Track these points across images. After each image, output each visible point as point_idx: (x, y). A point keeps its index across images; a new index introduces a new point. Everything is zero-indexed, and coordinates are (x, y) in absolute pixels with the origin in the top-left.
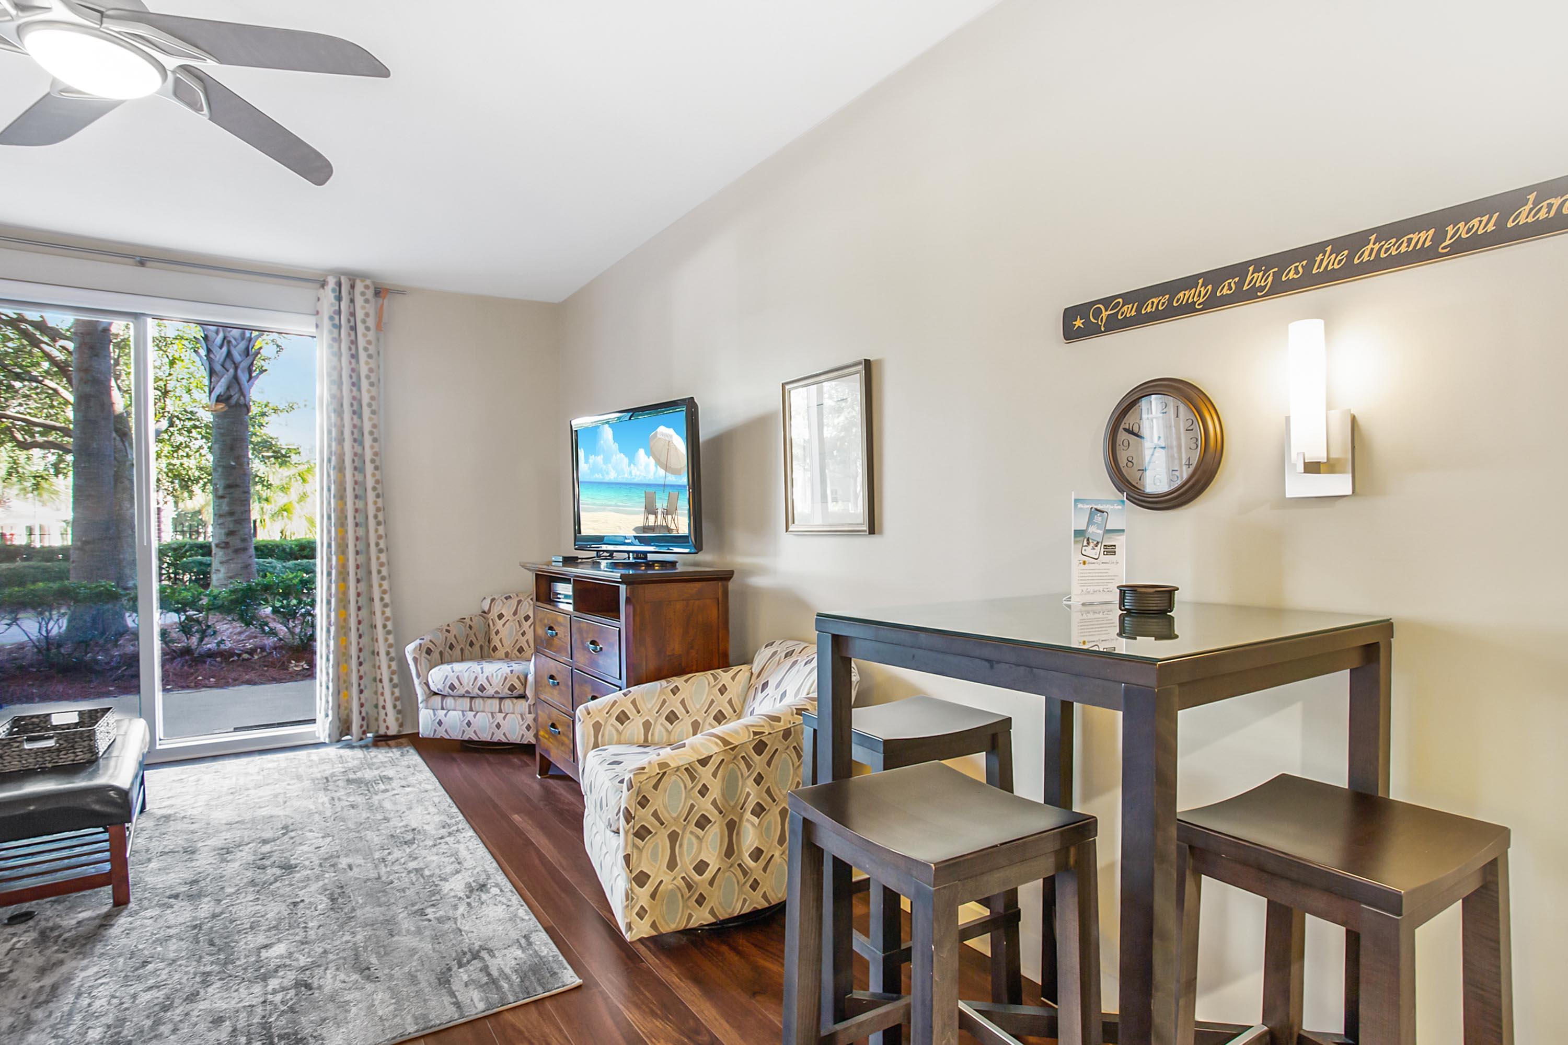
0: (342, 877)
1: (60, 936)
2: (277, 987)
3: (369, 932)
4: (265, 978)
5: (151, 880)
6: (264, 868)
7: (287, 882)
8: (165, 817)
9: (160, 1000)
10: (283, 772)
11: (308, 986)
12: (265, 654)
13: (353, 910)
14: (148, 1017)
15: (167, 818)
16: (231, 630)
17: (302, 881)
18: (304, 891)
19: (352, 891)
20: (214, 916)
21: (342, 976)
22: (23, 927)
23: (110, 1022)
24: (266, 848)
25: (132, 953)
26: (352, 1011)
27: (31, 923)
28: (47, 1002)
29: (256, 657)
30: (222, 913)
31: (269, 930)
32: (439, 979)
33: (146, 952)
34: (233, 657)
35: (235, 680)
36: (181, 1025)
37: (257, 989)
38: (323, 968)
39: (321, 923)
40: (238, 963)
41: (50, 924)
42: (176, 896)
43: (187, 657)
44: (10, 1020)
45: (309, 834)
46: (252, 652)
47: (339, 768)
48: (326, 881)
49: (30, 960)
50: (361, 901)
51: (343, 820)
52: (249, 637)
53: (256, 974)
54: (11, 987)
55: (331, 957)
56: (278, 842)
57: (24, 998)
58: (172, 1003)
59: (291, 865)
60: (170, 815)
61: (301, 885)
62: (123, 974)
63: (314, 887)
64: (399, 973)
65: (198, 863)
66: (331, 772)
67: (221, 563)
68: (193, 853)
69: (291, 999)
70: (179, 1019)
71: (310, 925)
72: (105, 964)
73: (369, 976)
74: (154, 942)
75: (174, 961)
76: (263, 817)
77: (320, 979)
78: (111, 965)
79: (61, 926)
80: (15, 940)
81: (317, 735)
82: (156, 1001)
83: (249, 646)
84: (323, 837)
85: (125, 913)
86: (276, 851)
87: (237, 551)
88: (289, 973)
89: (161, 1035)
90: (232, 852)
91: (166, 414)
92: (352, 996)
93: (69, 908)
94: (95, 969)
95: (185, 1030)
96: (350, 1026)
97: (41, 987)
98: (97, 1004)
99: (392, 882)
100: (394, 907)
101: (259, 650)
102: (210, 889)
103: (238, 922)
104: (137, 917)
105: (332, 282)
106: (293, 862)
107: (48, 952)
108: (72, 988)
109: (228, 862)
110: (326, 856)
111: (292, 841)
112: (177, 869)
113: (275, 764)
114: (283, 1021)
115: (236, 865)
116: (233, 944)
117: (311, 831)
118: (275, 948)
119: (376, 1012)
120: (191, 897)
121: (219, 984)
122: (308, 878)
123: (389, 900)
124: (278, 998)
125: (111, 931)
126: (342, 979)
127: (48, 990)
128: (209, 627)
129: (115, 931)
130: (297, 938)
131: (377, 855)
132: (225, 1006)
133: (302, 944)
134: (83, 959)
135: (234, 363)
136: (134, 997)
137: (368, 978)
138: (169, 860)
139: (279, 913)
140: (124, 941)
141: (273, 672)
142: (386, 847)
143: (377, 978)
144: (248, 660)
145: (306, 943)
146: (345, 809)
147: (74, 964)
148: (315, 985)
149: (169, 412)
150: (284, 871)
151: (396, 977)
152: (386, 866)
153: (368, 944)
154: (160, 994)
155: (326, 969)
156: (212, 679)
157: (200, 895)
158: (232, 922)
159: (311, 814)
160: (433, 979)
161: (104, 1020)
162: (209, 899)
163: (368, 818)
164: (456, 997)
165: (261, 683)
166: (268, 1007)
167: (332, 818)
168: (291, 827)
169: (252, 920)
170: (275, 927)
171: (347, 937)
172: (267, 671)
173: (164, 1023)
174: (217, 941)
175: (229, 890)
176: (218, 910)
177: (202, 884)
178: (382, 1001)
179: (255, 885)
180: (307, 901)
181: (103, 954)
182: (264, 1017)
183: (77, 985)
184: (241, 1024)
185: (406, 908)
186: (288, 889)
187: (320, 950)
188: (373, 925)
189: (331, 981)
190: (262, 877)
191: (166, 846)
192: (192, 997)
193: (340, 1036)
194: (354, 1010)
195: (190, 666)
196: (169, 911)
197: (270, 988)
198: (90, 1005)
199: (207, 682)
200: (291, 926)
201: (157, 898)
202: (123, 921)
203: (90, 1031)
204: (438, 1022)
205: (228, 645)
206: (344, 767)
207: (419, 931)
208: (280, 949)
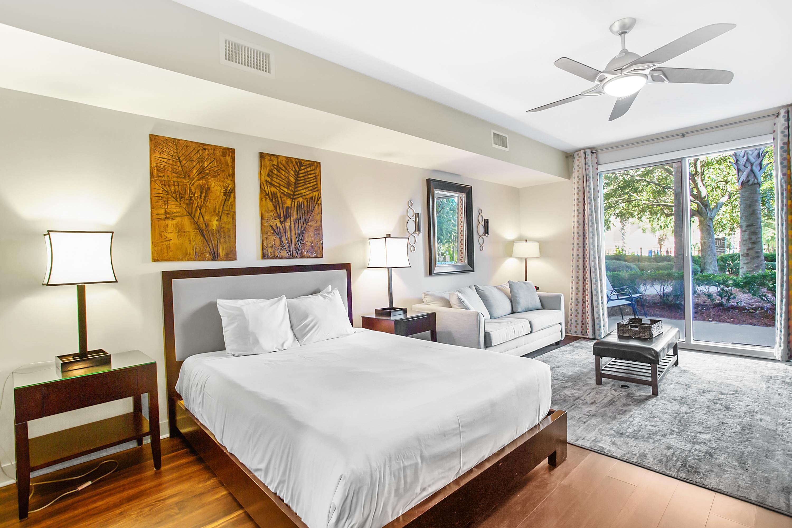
0: (753, 422)
1: (633, 397)
2: (697, 449)
3: (755, 450)
4: (694, 443)
5: (669, 391)
6: (716, 404)
7: (724, 413)
8: (684, 370)
9: (654, 431)
10: (747, 368)
11: (711, 455)
12: (763, 311)
13: (752, 438)
14: (647, 434)
15: (685, 371)
16: (746, 297)
17: (731, 416)
18: (730, 420)
19: (756, 430)
20: (686, 413)
21: (729, 460)
22: (624, 390)
23: (636, 429)
24: (722, 396)
25: (652, 412)
26: (726, 475)
27: (627, 389)
28: (622, 414)
29: (758, 312)
30: (689, 413)
31: (706, 427)
32: (784, 489)
33: (656, 414)
34: (745, 310)
35: (744, 321)
36: (656, 442)
37: (689, 445)
38: (722, 452)
39: (731, 436)
40: (686, 433)
41: (632, 392)
42: (675, 400)
43: (721, 308)
44: (611, 414)
45: (746, 398)
46: (755, 309)
47: (783, 374)
48: (744, 420)
49: (622, 400)
50: (758, 436)
51: (769, 398)
52: (756, 302)
53: (692, 440)
54: (615, 406)
55: (728, 450)
56: (728, 396)
57: (617, 410)
58: (657, 434)
59: (730, 407)
60: (686, 370)
61: (729, 417)
62: (646, 417)
63: (736, 420)
64: (760, 474)
65: (689, 392)
66: (775, 375)
67: (745, 264)
68: (689, 387)
69: (701, 456)
70: (656, 440)
71: (726, 434)
72: (642, 412)
73: (743, 467)
74: (660, 412)
75: (664, 421)
76: (727, 383)
77: (718, 455)
78: (644, 412)
79: (634, 394)
80: (621, 392)
81: (775, 355)
82: (652, 431)
83: (754, 306)
84: (753, 402)
85: (655, 398)
86: (726, 399)
87: (753, 258)
88: (705, 447)
89: (649, 441)
90: (705, 393)
91: (727, 193)
92: (730, 470)
93: (639, 390)
94: (638, 412)
95: (657, 444)
96: (722, 480)
97: (622, 409)
98: (634, 422)
99: (782, 436)
100: (776, 447)
101: (760, 309)
102: (689, 403)
103: (694, 419)
104: (658, 401)
105: (782, 112)
106: (731, 406)
107: (628, 400)
108: (630, 414)
109: (702, 395)
110: (750, 410)
111: (736, 398)
112: (680, 391)
113: (745, 363)
114: (694, 461)
115: (704, 398)
116: (688, 426)
117: (748, 397)
118: (705, 435)
119: (738, 482)
120: (680, 403)
121: (676, 436)
122: (735, 416)
123: (775, 443)
124: (696, 453)
125: (648, 402)
126: (729, 461)
127: (623, 411)
128: (732, 294)
129: (649, 402)
130: (717, 436)
131: (780, 421)
132: (674, 444)
133: (718, 439)
134: (636, 407)
135: (751, 163)
136: (646, 426)
137: (742, 468)
138: (678, 386)
139: (714, 423)
140: (651, 407)
141: (766, 321)
142: (788, 419)
143: (747, 470)
144: (753, 312)
145: (720, 440)
146: (774, 394)
147: (633, 407)
148: (715, 457)
149: (728, 192)
150: (725, 408)
151: (757, 474)
152: (783, 427)
153: (751, 454)
154: (655, 429)
155: (723, 454)
156: (732, 319)
157: (684, 403)
158: (692, 418)
159: (752, 390)
160: (780, 487)
161: (634, 428)
162: (687, 406)
163: (786, 402)
164: (789, 502)
165: (758, 325)
166: (690, 454)
167: (763, 395)
168: (738, 392)
169: (700, 421)
170: (709, 428)
171: (741, 447)
172: (762, 320)
173: (651, 439)
174: (682, 422)
175: (696, 406)
176: (688, 411)
177: (687, 400)
178: (743, 480)
179: (709, 409)
180: (729, 424)
181: (642, 408)
182: (687, 456)
183: (632, 414)
184: (677, 453)
185: (784, 450)
186: (722, 416)
187: (725, 445)
188: (758, 448)
189: (723, 459)
190: (713, 407)
191: (680, 381)
192: (664, 436)
193: (715, 480)
194: (727, 475)
195: (722, 312)
196: (670, 404)
197: (694, 448)
198: (632, 421)
199: (729, 320)
200: (716, 430)
201: (668, 398)
202: (653, 401)
203: (629, 429)
204: (770, 505)
205: (743, 304)
206: (785, 375)
207: (785, 463)
208: (707, 436)
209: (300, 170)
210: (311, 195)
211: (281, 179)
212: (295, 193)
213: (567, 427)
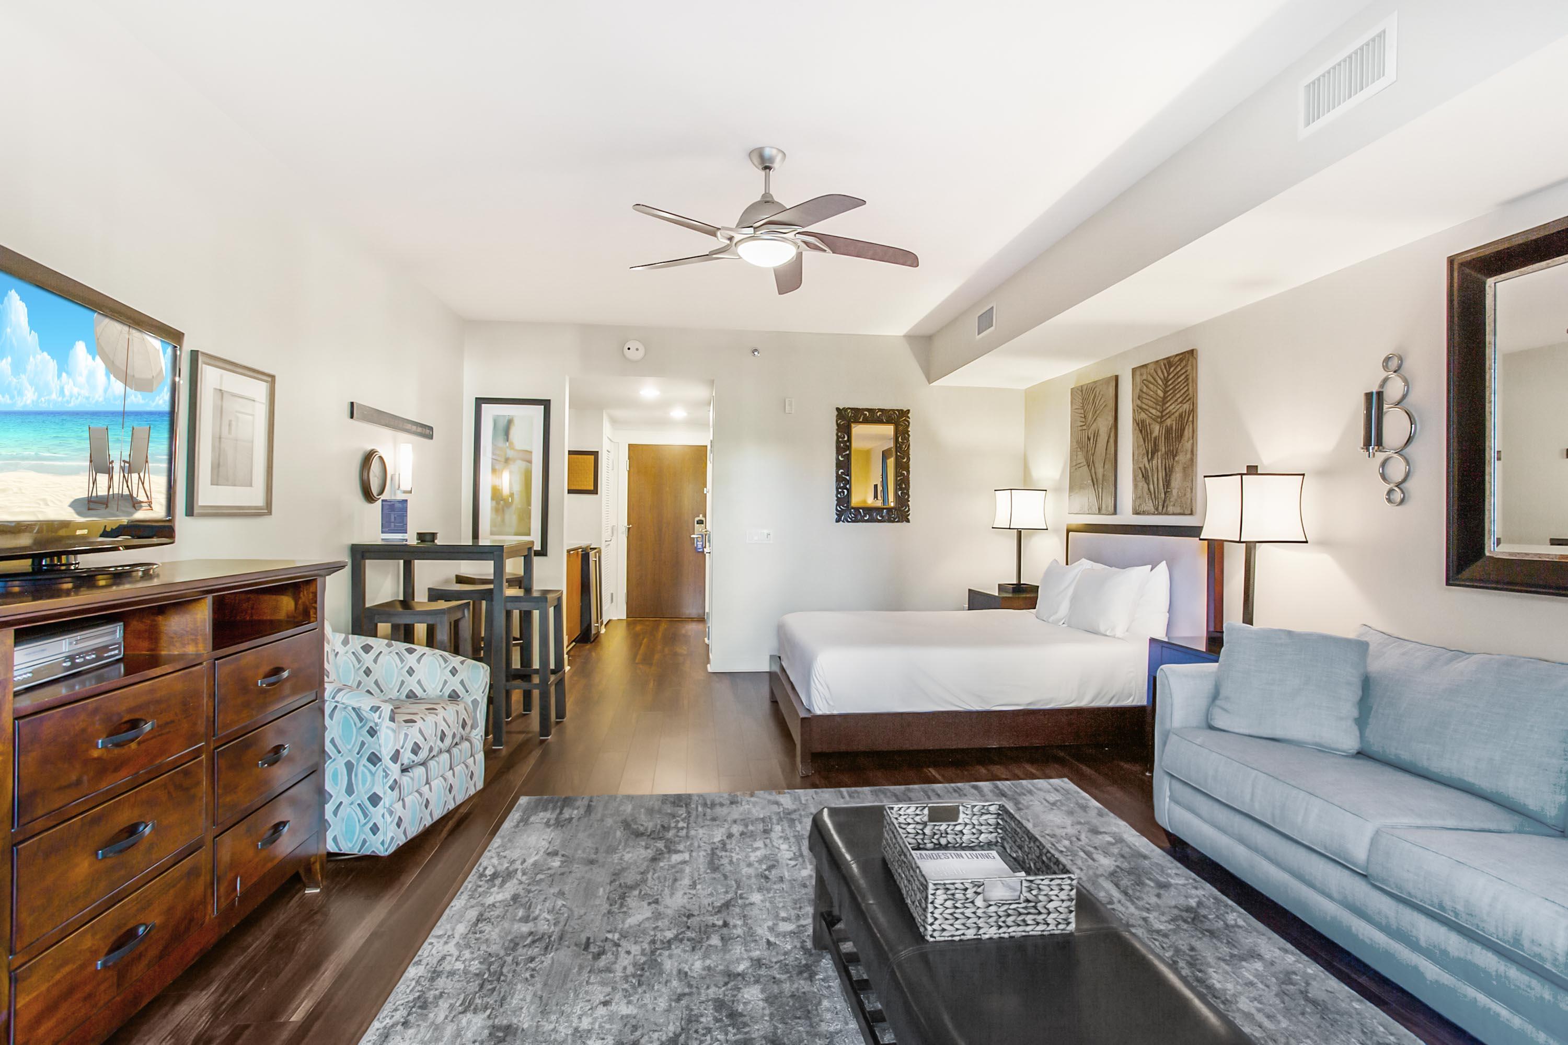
209: (1169, 375)
210: (1181, 410)
211: (1150, 398)
212: (1164, 414)
213: (837, 789)
